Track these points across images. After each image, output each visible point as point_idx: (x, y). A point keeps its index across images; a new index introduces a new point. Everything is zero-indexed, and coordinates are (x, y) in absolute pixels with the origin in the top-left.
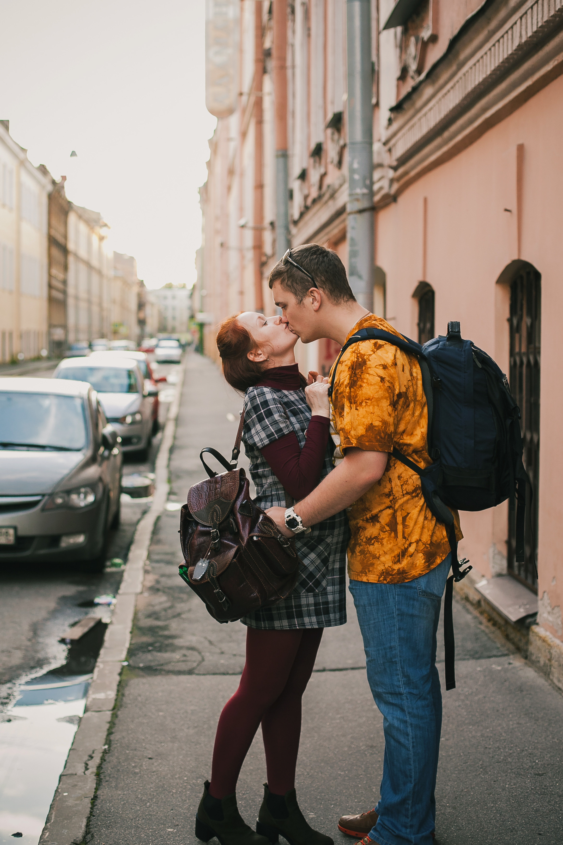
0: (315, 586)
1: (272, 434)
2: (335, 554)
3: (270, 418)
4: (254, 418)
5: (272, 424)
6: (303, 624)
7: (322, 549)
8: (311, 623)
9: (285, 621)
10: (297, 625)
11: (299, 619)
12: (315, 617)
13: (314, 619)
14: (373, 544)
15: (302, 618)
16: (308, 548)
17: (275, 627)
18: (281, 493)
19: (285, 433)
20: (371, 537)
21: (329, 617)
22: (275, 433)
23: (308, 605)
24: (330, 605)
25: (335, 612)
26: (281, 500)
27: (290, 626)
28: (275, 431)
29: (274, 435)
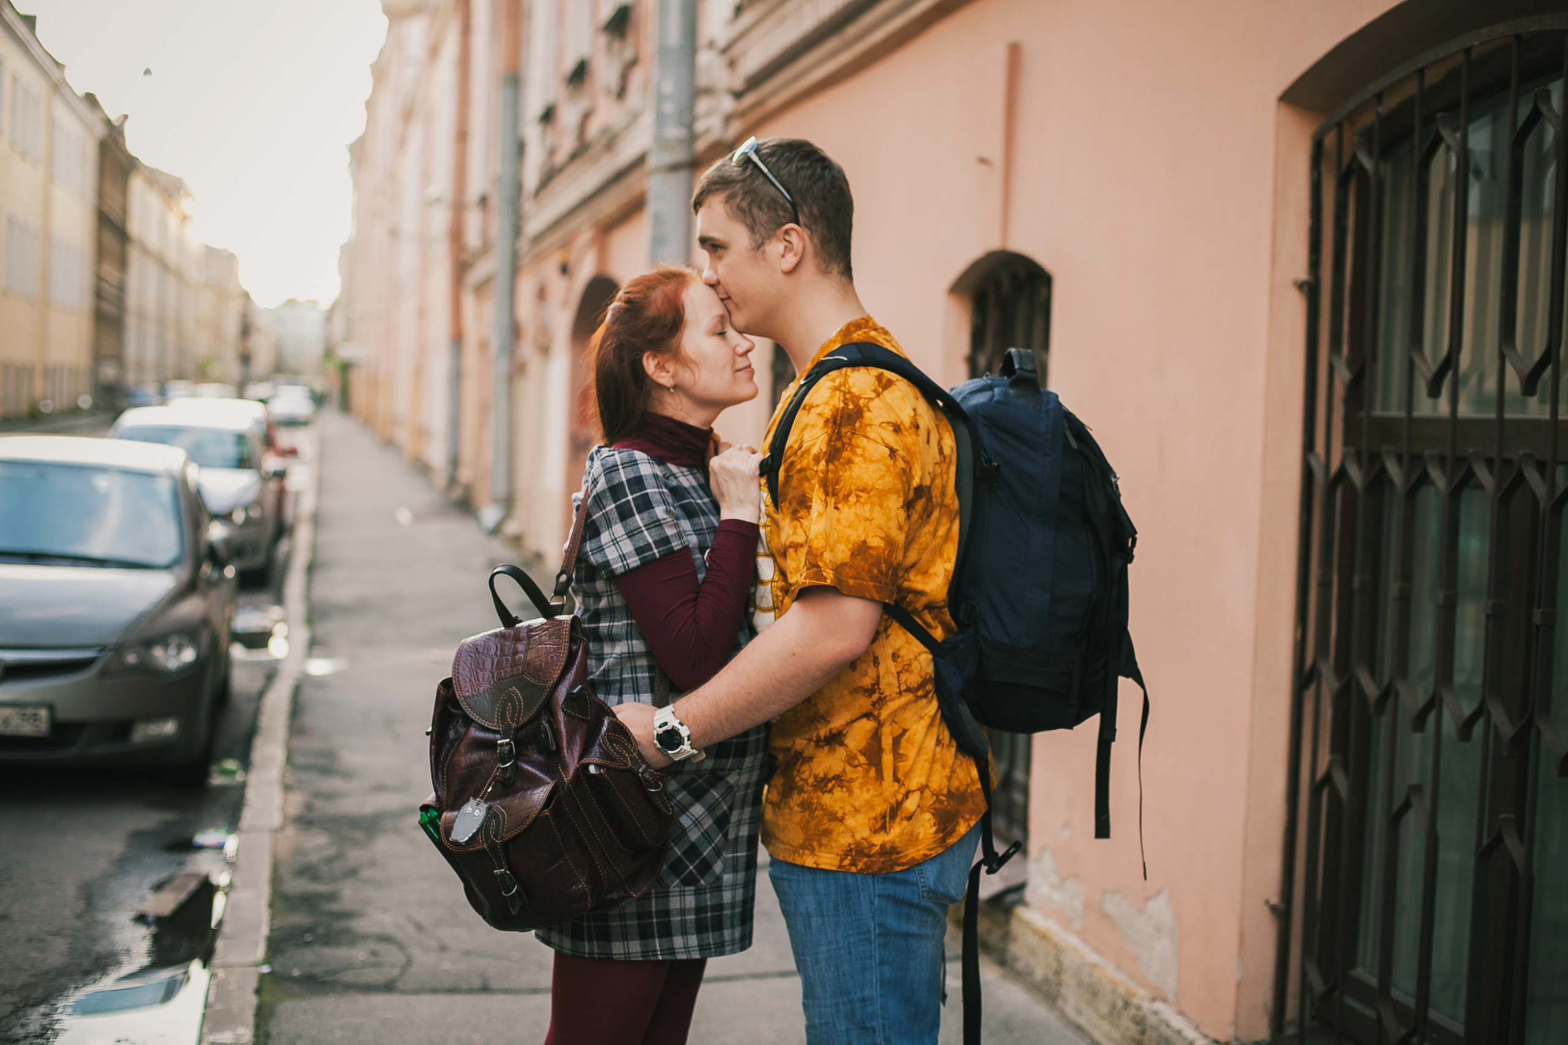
0: (699, 873)
1: (648, 547)
2: (742, 808)
3: (645, 515)
4: (611, 510)
5: (650, 526)
6: (672, 951)
7: (717, 796)
8: (687, 948)
9: (635, 942)
10: (659, 953)
11: (664, 940)
12: (695, 936)
13: (693, 940)
14: (830, 791)
15: (669, 939)
16: (690, 793)
17: (612, 954)
18: (643, 678)
19: (675, 549)
20: (826, 775)
21: (722, 935)
22: (653, 546)
23: (683, 912)
24: (725, 912)
25: (732, 926)
26: (640, 691)
27: (644, 953)
28: (655, 542)
29: (652, 549)
